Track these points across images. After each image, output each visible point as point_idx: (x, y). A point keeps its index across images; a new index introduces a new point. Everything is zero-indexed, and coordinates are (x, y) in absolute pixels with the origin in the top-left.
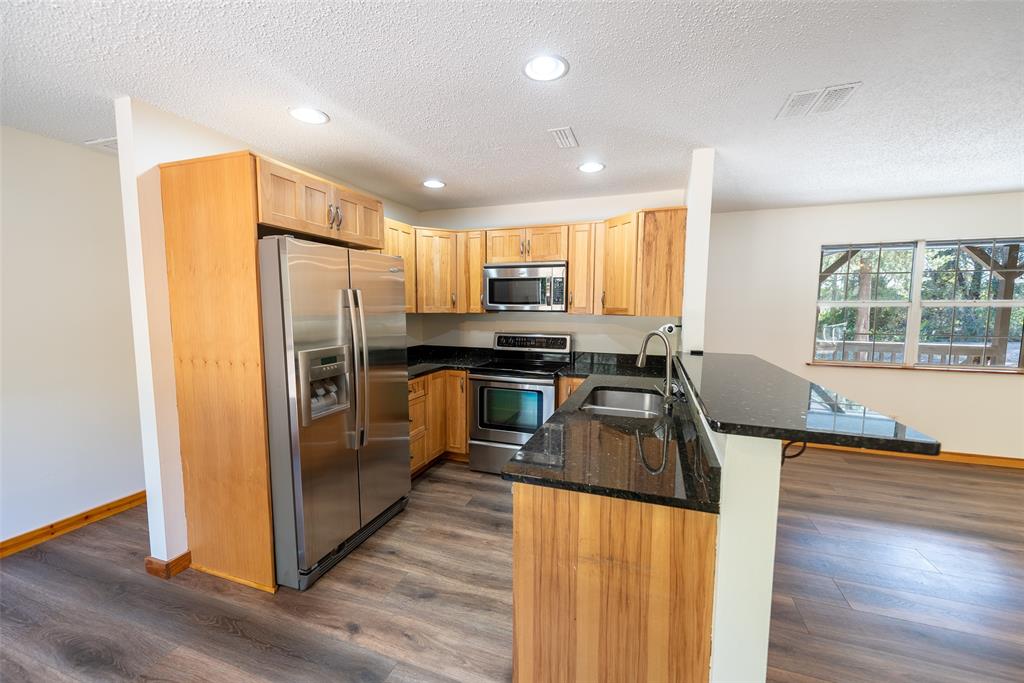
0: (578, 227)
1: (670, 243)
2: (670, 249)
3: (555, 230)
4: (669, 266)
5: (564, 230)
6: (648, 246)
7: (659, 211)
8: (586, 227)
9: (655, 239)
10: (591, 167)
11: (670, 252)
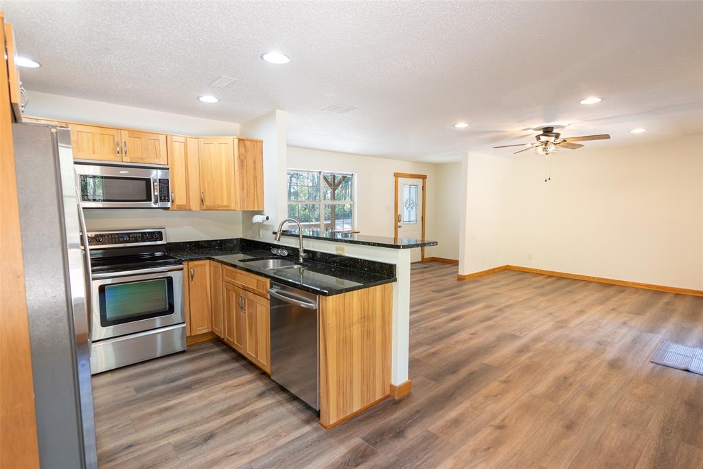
0: (175, 138)
1: (255, 163)
2: (255, 166)
3: (154, 137)
4: (255, 177)
5: (162, 138)
6: (242, 162)
7: (247, 140)
8: (183, 139)
9: (246, 158)
10: (209, 99)
11: (255, 168)
